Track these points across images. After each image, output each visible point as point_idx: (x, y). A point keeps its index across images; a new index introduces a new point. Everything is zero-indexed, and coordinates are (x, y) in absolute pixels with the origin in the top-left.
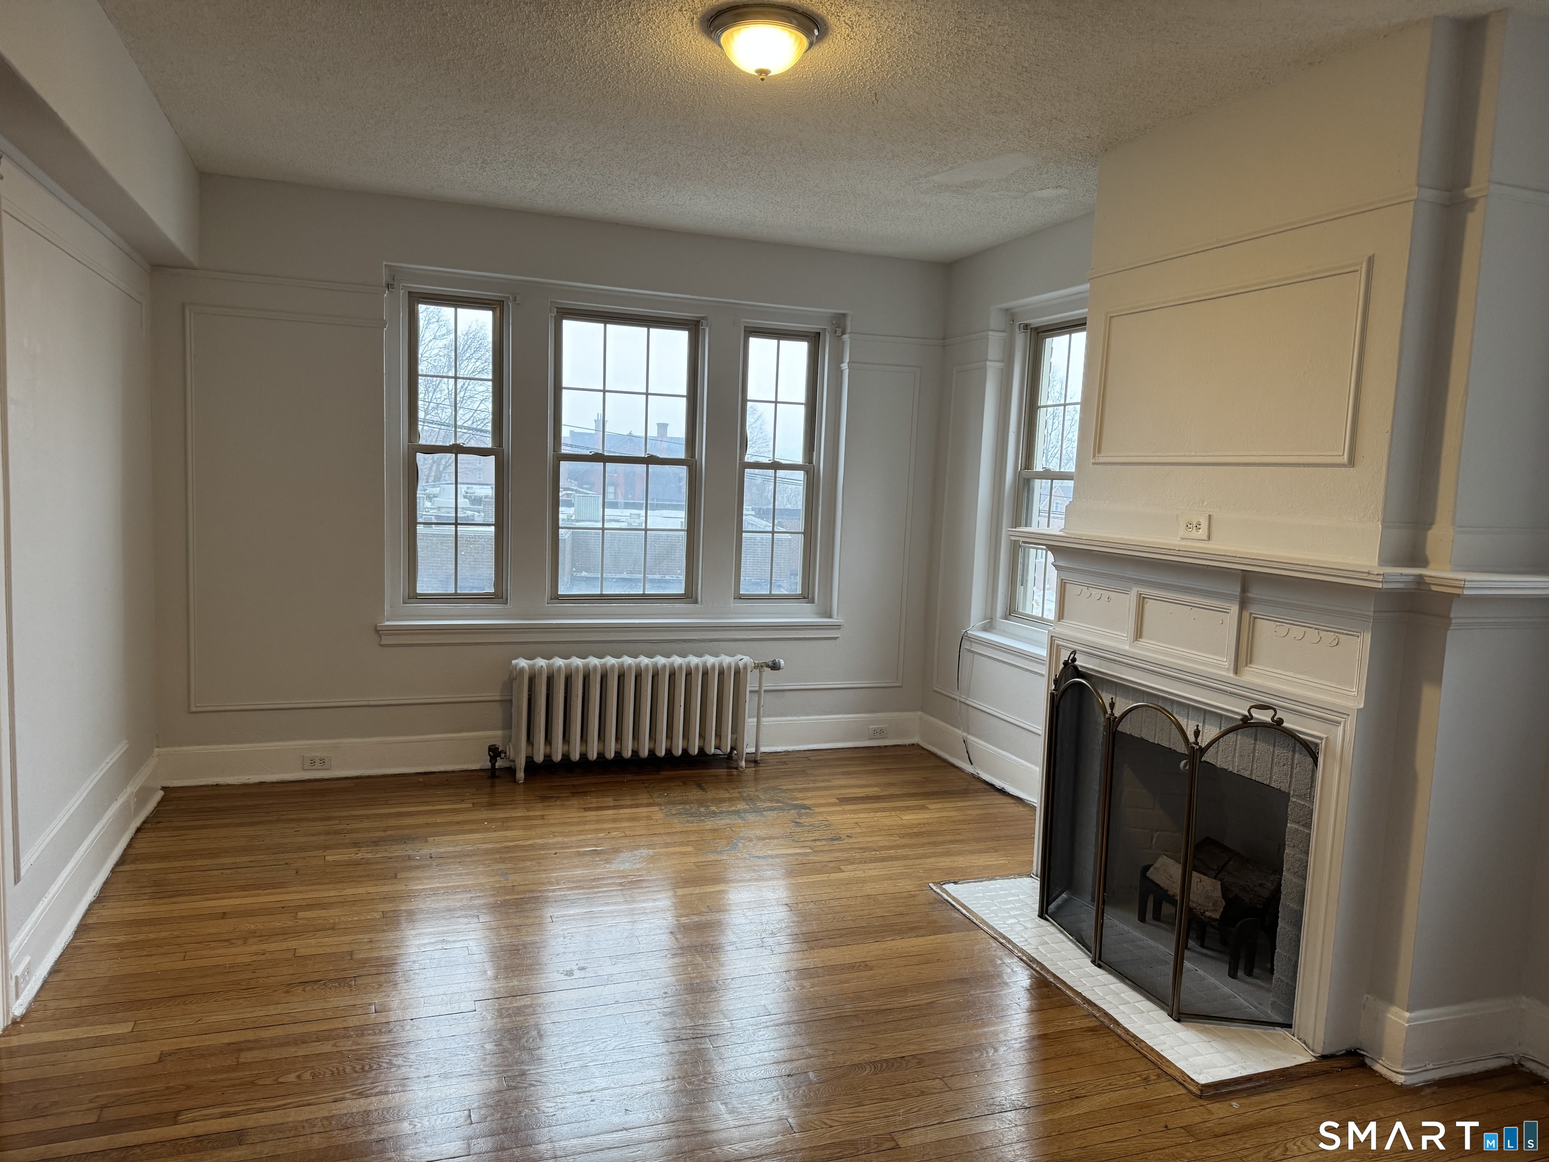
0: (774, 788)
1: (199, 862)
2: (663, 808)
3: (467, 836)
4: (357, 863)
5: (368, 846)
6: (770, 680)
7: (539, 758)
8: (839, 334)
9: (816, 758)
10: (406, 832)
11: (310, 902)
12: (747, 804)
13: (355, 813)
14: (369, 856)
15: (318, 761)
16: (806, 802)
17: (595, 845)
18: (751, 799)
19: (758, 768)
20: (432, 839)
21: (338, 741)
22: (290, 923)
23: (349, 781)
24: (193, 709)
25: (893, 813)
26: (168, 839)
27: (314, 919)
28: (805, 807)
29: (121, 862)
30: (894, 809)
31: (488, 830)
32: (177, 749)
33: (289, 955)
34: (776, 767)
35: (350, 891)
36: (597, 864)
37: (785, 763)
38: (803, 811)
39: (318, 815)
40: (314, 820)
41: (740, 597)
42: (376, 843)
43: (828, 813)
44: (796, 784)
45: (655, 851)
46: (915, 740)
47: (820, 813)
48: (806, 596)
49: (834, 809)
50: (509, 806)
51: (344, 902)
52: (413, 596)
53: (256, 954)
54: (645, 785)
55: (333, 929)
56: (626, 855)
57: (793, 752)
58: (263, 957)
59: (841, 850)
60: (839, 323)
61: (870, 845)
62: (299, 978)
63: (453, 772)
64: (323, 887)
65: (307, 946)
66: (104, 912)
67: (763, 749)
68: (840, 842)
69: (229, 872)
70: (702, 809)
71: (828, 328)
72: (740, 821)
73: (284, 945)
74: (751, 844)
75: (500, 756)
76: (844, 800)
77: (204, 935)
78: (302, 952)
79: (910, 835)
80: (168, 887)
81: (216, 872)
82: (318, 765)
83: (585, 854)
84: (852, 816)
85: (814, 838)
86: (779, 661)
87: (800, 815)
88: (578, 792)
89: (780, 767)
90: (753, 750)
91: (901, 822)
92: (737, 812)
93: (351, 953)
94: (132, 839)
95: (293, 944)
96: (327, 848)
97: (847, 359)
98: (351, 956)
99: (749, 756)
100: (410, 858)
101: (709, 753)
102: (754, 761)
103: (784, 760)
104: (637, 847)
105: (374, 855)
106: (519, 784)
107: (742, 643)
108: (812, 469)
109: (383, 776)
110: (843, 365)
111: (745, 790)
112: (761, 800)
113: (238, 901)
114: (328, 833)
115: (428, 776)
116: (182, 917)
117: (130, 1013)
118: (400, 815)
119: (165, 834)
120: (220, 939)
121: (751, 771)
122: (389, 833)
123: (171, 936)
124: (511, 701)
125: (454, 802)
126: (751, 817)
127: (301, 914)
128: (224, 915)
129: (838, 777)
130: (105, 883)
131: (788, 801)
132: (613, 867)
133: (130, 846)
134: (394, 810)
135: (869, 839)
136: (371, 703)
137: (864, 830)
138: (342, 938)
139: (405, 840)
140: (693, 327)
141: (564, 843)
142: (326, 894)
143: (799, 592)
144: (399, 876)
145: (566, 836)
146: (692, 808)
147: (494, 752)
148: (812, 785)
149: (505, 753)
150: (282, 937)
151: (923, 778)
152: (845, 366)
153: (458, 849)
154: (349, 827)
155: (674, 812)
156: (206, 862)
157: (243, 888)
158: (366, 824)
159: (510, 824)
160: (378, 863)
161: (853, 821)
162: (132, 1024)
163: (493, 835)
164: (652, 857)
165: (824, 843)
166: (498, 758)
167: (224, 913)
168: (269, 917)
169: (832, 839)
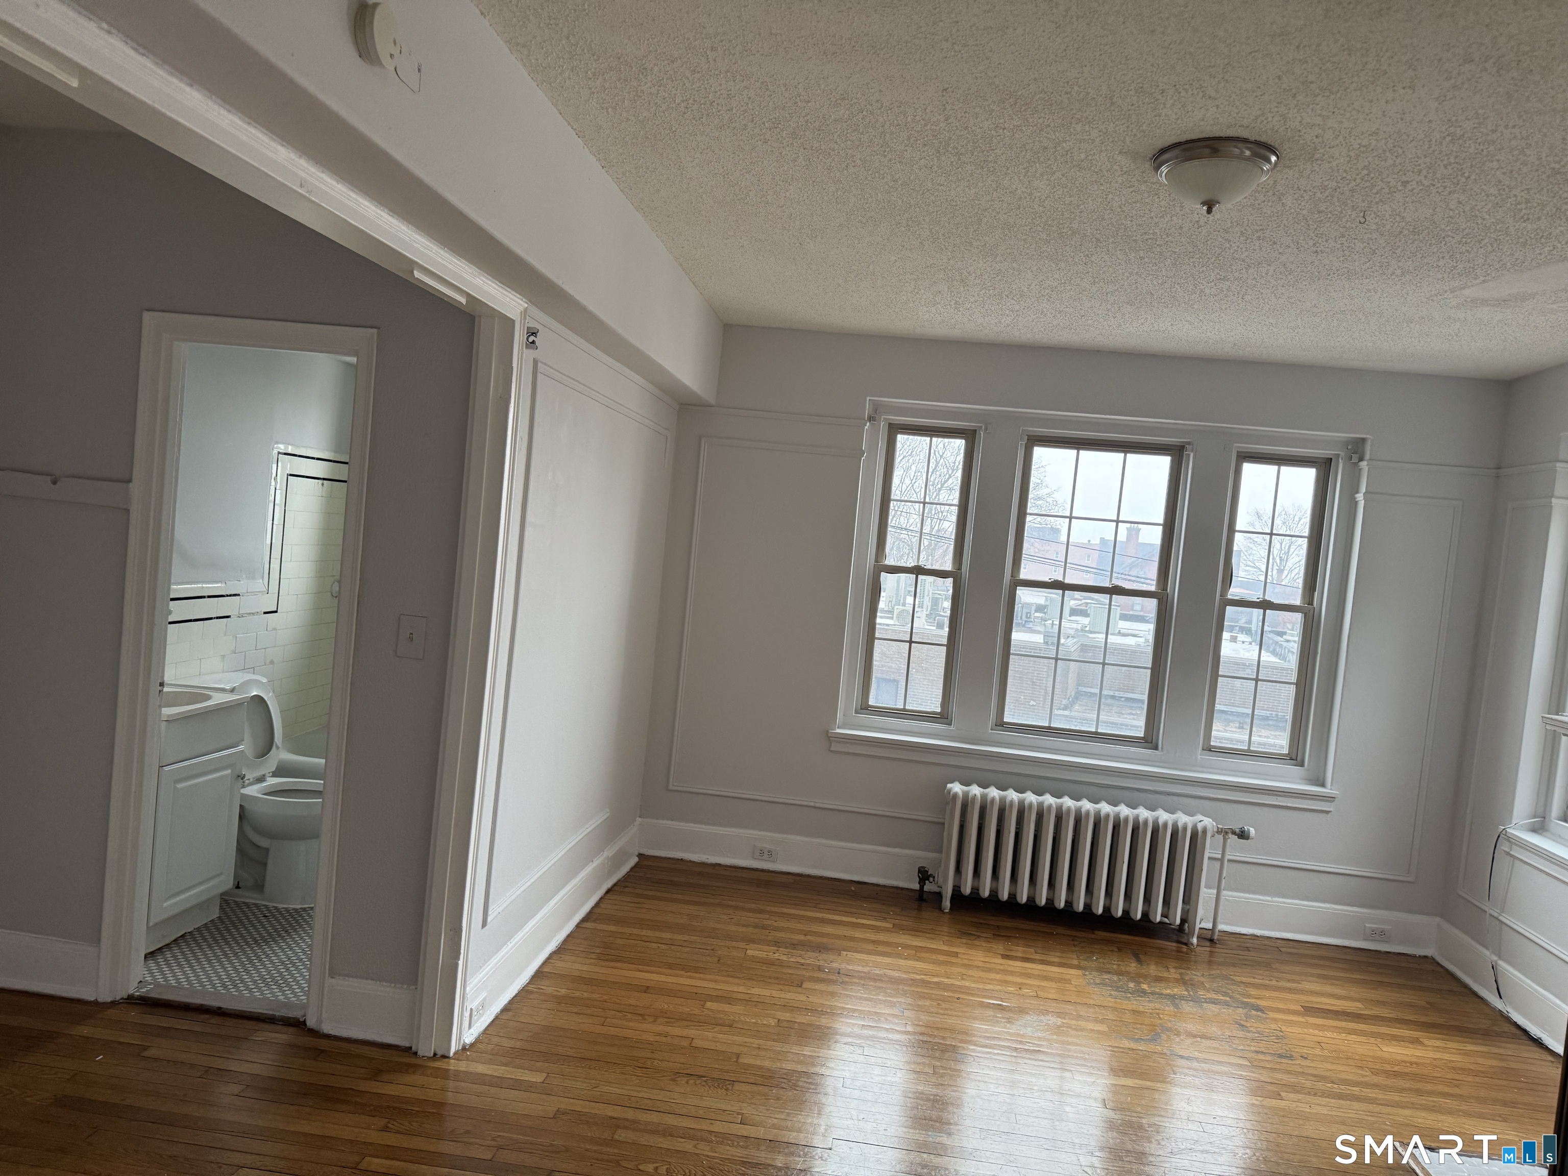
0: (1226, 978)
1: (644, 932)
2: (1087, 973)
3: (879, 959)
4: (771, 963)
5: (786, 948)
6: (1236, 849)
7: (967, 890)
8: (1355, 459)
9: (1289, 950)
10: (824, 940)
11: (720, 993)
12: (1187, 990)
13: (786, 910)
14: (784, 958)
15: (766, 853)
16: (1259, 1002)
17: (1001, 999)
18: (1192, 985)
19: (1213, 949)
20: (845, 953)
21: (785, 836)
22: (696, 1012)
23: (790, 877)
24: (671, 787)
25: (1372, 1040)
26: (629, 904)
27: (719, 1012)
28: (1258, 1009)
29: (584, 920)
30: (1375, 1035)
31: (899, 956)
32: (655, 821)
33: (685, 1043)
34: (1234, 952)
35: (757, 991)
36: (998, 1021)
37: (1248, 949)
38: (1254, 1012)
39: (753, 906)
40: (749, 910)
41: (1209, 749)
42: (794, 946)
43: (1284, 1021)
44: (1254, 978)
45: (1064, 1021)
46: (1429, 952)
47: (1275, 1020)
48: (1294, 757)
49: (1295, 1018)
50: (928, 935)
51: (748, 1002)
52: (864, 708)
53: (660, 1035)
54: (1076, 943)
55: (731, 1026)
56: (1030, 1018)
57: (1261, 937)
58: (664, 1039)
59: (1289, 1072)
60: (1356, 449)
61: (1328, 1074)
62: (687, 1069)
63: (884, 886)
64: (736, 981)
65: (706, 1038)
66: (560, 964)
67: (1221, 927)
68: (1290, 1062)
69: (664, 947)
70: (1131, 985)
71: (1342, 454)
72: (1172, 1008)
73: (685, 1032)
74: (1177, 1039)
75: (928, 880)
76: (1310, 1011)
77: (625, 1004)
78: (697, 1043)
79: (1387, 1073)
80: (613, 951)
81: (654, 945)
82: (766, 856)
83: (989, 1006)
84: (1316, 1032)
85: (1257, 1049)
86: (1249, 830)
87: (1248, 1017)
88: (999, 934)
89: (1241, 953)
90: (1210, 926)
91: (1379, 1054)
92: (1172, 997)
93: (738, 1056)
94: (601, 898)
95: (692, 1032)
96: (752, 941)
97: (1363, 489)
98: (738, 1058)
99: (1202, 931)
100: (820, 969)
101: (1153, 921)
102: (1210, 938)
103: (1248, 945)
104: (1046, 1012)
105: (789, 958)
106: (944, 913)
107: (1207, 803)
108: (1312, 612)
109: (821, 878)
110: (1357, 495)
111: (1189, 972)
112: (1205, 988)
113: (663, 978)
114: (756, 927)
115: (860, 886)
116: (614, 983)
117: (546, 1065)
118: (823, 921)
119: (628, 899)
120: (636, 1012)
121: (1204, 951)
122: (809, 937)
123: (601, 999)
124: (943, 824)
125: (877, 920)
126: (1187, 1007)
127: (709, 1004)
128: (647, 989)
129: (1311, 979)
130: (569, 936)
131: (1238, 996)
132: (1013, 1029)
133: (597, 905)
134: (819, 915)
135: (1329, 1066)
136: (817, 805)
137: (1326, 1053)
138: (735, 1038)
139: (821, 948)
140: (1177, 452)
141: (968, 988)
142: (735, 989)
143: (1286, 751)
144: (805, 985)
145: (974, 982)
146: (1120, 980)
147: (924, 876)
148: (1274, 983)
149: (934, 877)
150: (685, 1023)
151: (1427, 1003)
152: (1360, 497)
153: (866, 969)
154: (776, 924)
155: (1098, 981)
156: (650, 933)
157: (671, 966)
158: (792, 925)
159: (923, 955)
160: (790, 967)
161: (1316, 1039)
162: (545, 1075)
163: (902, 962)
164: (1059, 1027)
165: (1269, 1058)
166: (927, 882)
167: (648, 987)
168: (682, 1000)
169: (1281, 1056)
